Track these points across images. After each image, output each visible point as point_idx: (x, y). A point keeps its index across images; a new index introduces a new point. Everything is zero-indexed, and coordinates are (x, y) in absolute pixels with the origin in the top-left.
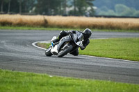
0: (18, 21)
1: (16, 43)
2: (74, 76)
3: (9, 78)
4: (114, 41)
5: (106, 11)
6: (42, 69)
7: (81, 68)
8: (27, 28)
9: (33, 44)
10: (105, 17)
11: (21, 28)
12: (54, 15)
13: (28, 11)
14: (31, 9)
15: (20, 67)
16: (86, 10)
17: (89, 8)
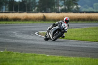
0: (25, 18)
1: (24, 33)
2: (65, 55)
3: (18, 58)
5: (88, 8)
6: (42, 50)
7: (69, 49)
8: (31, 22)
9: (36, 33)
10: (87, 12)
11: (27, 22)
12: (51, 12)
13: (32, 10)
14: (34, 9)
15: (26, 50)
16: (73, 8)
17: (75, 7)
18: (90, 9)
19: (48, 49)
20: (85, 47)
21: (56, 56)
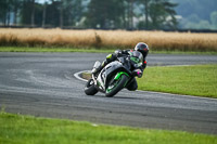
0: (54, 40)
1: (49, 74)
2: (132, 124)
3: (28, 128)
4: (202, 68)
5: (197, 22)
6: (82, 113)
7: (145, 112)
8: (68, 50)
9: (76, 75)
10: (193, 31)
11: (59, 50)
12: (114, 29)
13: (73, 24)
14: (79, 20)
15: (49, 111)
16: (164, 20)
17: (169, 18)
18: (203, 24)
19: (98, 110)
20: (181, 107)
21: (112, 126)
